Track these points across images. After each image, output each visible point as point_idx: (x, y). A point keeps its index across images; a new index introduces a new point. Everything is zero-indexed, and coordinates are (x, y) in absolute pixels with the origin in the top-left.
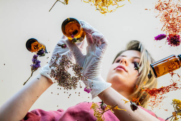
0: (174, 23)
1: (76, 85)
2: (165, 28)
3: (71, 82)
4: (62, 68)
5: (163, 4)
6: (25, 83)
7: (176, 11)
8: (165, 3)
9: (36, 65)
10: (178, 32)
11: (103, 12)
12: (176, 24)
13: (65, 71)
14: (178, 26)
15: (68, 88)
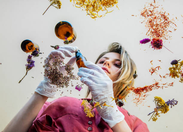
0: (158, 29)
1: (68, 84)
2: (149, 33)
3: (63, 81)
4: (54, 68)
5: (148, 11)
6: (20, 81)
7: (159, 18)
8: (150, 10)
9: (30, 64)
10: (161, 37)
11: (93, 17)
13: (58, 71)
14: (161, 32)
15: (60, 86)
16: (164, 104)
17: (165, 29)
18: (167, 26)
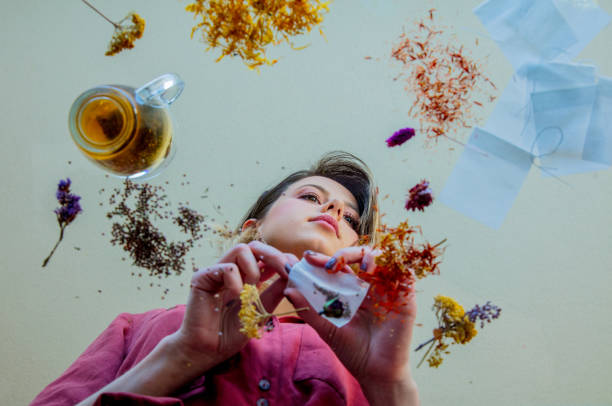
0: (441, 96)
1: (182, 266)
2: (418, 109)
3: (167, 258)
4: (141, 220)
5: (411, 44)
6: (46, 261)
7: (445, 63)
8: (419, 41)
9: (69, 207)
10: (451, 120)
11: (252, 61)
12: (445, 100)
13: (150, 228)
14: (450, 106)
15: (160, 272)
16: (462, 318)
17: (462, 96)
18: (467, 89)
